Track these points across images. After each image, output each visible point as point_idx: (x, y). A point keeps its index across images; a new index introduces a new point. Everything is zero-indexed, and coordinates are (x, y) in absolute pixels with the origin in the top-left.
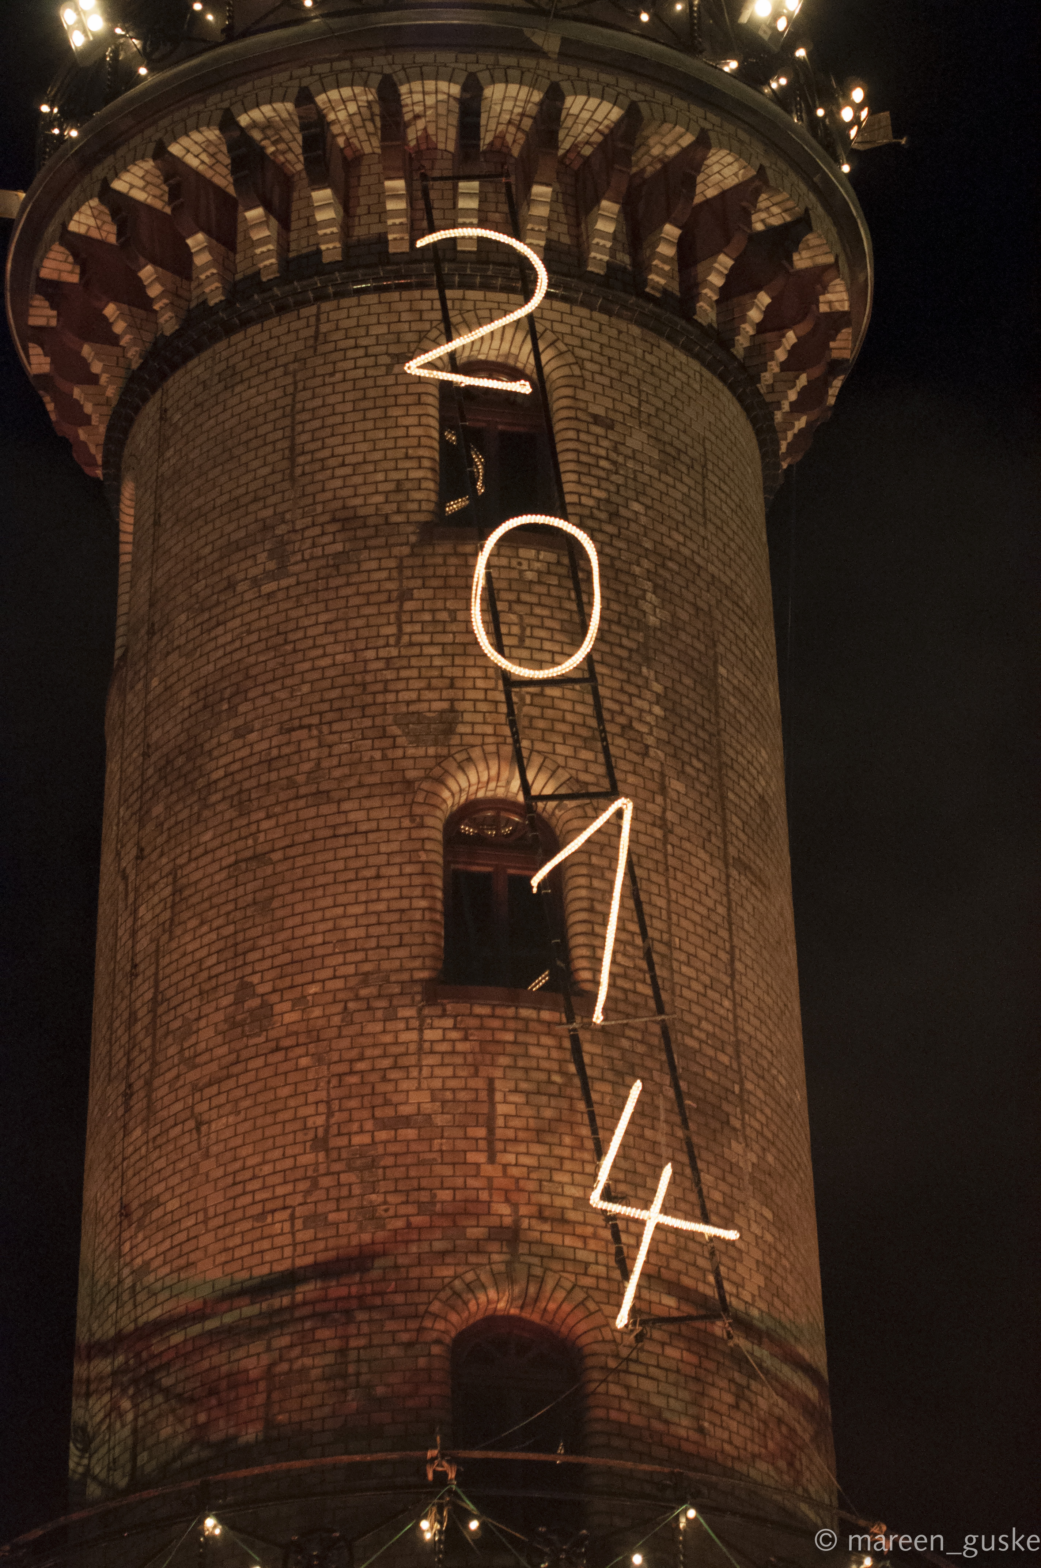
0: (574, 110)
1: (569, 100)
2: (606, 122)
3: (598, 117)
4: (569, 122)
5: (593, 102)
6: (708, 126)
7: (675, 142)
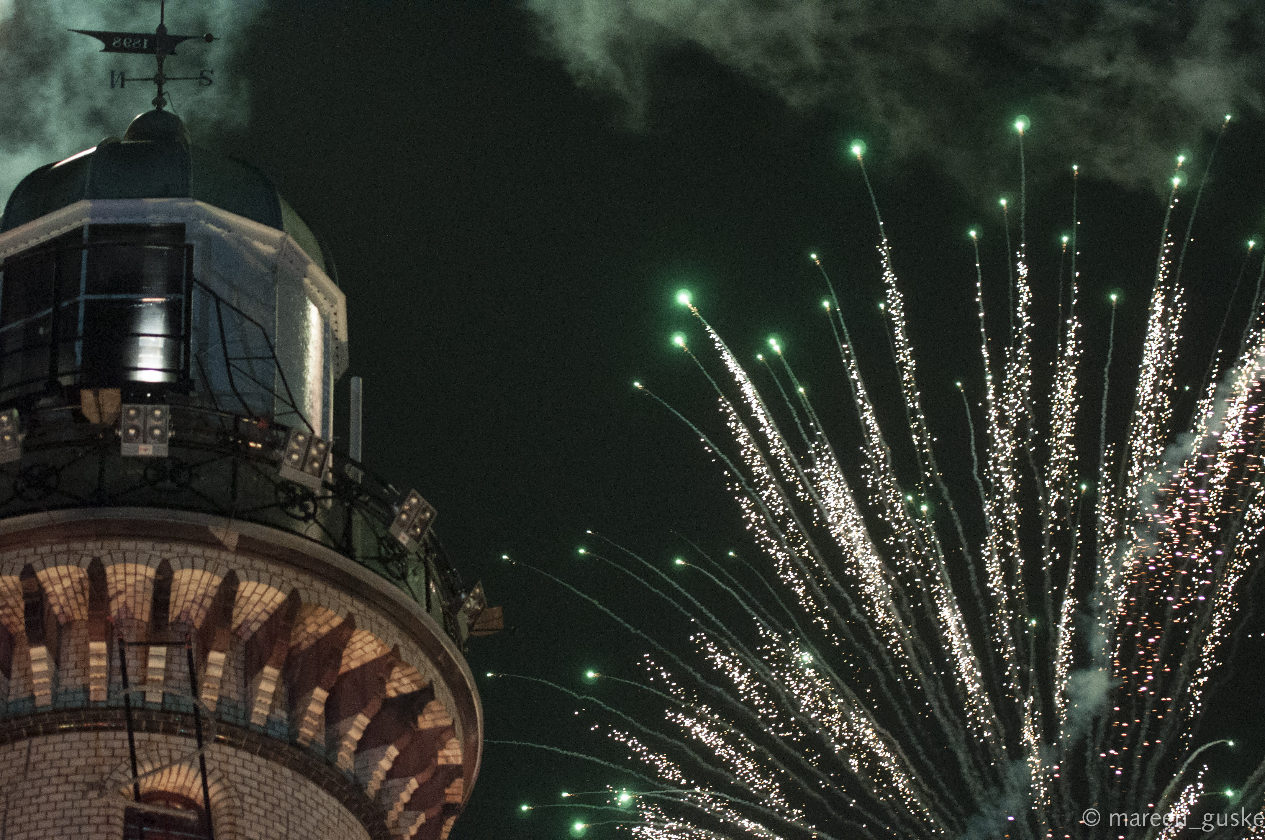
0: (247, 593)
1: (242, 585)
2: (272, 604)
3: (266, 599)
4: (242, 602)
5: (262, 588)
6: (353, 610)
7: (327, 622)
